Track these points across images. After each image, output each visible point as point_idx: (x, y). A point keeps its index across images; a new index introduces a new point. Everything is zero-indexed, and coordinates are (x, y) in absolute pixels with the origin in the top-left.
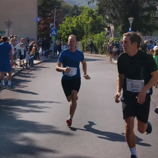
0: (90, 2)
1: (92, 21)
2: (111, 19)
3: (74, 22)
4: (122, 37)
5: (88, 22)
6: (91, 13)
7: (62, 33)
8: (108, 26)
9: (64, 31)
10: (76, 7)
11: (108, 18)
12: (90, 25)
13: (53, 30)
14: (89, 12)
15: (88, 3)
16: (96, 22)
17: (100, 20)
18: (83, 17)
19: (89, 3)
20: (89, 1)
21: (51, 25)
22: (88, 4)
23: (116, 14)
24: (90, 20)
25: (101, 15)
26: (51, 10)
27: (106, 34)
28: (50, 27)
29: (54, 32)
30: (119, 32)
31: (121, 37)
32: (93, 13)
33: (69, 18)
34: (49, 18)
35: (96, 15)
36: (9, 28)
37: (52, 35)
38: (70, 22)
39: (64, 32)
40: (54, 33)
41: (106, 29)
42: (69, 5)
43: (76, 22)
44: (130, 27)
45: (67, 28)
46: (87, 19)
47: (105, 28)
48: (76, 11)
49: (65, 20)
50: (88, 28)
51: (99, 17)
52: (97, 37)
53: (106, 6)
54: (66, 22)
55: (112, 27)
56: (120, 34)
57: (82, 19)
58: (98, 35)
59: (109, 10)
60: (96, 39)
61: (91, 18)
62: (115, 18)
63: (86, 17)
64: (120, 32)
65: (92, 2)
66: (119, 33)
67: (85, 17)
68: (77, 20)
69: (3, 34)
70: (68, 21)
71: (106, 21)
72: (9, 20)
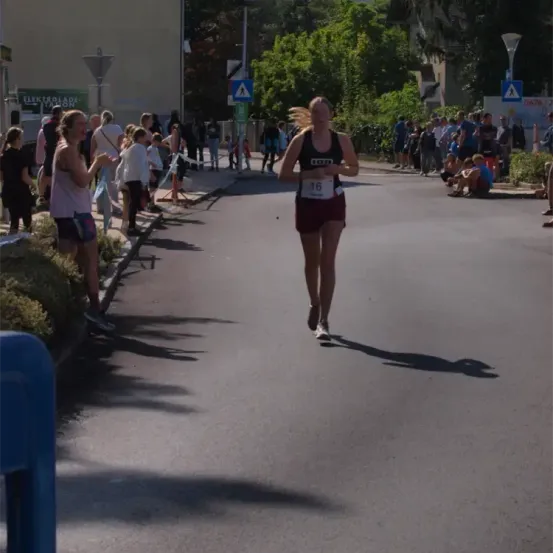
1: (366, 45)
2: (438, 41)
3: (308, 53)
4: (479, 103)
5: (354, 51)
6: (362, 20)
7: (260, 91)
8: (425, 62)
9: (268, 85)
11: (423, 32)
12: (361, 63)
14: (354, 16)
17: (395, 43)
18: (334, 35)
21: (231, 64)
23: (456, 22)
24: (360, 44)
25: (399, 27)
26: (219, 12)
27: (422, 95)
28: (229, 72)
29: (243, 90)
30: (468, 86)
32: (370, 19)
33: (285, 38)
35: (382, 26)
37: (235, 99)
38: (288, 54)
39: (271, 89)
40: (243, 92)
43: (313, 53)
44: (508, 67)
45: (281, 75)
46: (349, 39)
47: (412, 72)
49: (270, 45)
50: (353, 73)
51: (391, 32)
52: (390, 104)
54: (275, 53)
55: (439, 68)
56: (472, 93)
57: (333, 41)
58: (393, 95)
59: (432, 6)
61: (364, 35)
62: (450, 35)
63: (347, 33)
64: (472, 85)
66: (469, 89)
67: (343, 34)
68: (315, 44)
69: (65, 99)
70: (282, 48)
71: (420, 47)
72: (98, 54)
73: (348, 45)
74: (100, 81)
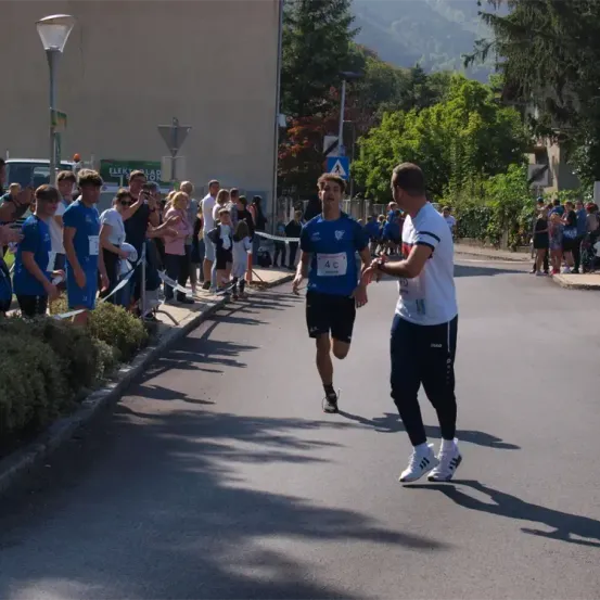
0: (473, 58)
1: (478, 125)
2: (550, 122)
3: (413, 131)
4: (589, 188)
5: (465, 131)
6: (475, 98)
7: (366, 170)
8: (539, 145)
9: (375, 163)
10: (418, 76)
11: (536, 115)
12: (471, 143)
13: (334, 160)
14: (467, 93)
15: (464, 59)
16: (492, 132)
17: (509, 124)
18: (445, 114)
19: (469, 59)
20: (469, 54)
21: (328, 140)
22: (466, 64)
23: (570, 102)
24: (471, 124)
25: (513, 107)
26: (328, 87)
27: (530, 177)
28: (325, 149)
29: (338, 167)
30: (579, 170)
31: (585, 189)
32: (483, 97)
33: (393, 115)
34: (319, 115)
35: (495, 106)
36: (176, 152)
38: (395, 131)
39: (377, 168)
40: (338, 170)
41: (532, 157)
42: (395, 68)
43: (421, 131)
46: (459, 118)
47: (526, 155)
48: (421, 91)
49: (378, 122)
50: (464, 154)
51: (504, 112)
52: (497, 188)
53: (532, 71)
54: (383, 130)
55: (554, 152)
56: (583, 177)
57: (444, 120)
58: (501, 177)
59: (543, 85)
60: (493, 196)
61: (476, 115)
62: (562, 115)
63: (459, 112)
64: (584, 170)
65: (478, 58)
66: (580, 173)
67: (454, 113)
68: (423, 122)
69: (153, 172)
70: (390, 125)
71: (531, 128)
72: (175, 124)
73: (459, 125)
74: (174, 153)
